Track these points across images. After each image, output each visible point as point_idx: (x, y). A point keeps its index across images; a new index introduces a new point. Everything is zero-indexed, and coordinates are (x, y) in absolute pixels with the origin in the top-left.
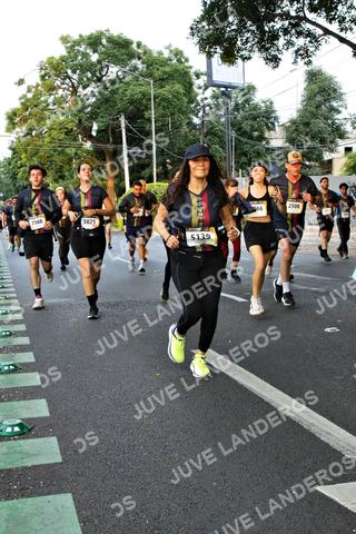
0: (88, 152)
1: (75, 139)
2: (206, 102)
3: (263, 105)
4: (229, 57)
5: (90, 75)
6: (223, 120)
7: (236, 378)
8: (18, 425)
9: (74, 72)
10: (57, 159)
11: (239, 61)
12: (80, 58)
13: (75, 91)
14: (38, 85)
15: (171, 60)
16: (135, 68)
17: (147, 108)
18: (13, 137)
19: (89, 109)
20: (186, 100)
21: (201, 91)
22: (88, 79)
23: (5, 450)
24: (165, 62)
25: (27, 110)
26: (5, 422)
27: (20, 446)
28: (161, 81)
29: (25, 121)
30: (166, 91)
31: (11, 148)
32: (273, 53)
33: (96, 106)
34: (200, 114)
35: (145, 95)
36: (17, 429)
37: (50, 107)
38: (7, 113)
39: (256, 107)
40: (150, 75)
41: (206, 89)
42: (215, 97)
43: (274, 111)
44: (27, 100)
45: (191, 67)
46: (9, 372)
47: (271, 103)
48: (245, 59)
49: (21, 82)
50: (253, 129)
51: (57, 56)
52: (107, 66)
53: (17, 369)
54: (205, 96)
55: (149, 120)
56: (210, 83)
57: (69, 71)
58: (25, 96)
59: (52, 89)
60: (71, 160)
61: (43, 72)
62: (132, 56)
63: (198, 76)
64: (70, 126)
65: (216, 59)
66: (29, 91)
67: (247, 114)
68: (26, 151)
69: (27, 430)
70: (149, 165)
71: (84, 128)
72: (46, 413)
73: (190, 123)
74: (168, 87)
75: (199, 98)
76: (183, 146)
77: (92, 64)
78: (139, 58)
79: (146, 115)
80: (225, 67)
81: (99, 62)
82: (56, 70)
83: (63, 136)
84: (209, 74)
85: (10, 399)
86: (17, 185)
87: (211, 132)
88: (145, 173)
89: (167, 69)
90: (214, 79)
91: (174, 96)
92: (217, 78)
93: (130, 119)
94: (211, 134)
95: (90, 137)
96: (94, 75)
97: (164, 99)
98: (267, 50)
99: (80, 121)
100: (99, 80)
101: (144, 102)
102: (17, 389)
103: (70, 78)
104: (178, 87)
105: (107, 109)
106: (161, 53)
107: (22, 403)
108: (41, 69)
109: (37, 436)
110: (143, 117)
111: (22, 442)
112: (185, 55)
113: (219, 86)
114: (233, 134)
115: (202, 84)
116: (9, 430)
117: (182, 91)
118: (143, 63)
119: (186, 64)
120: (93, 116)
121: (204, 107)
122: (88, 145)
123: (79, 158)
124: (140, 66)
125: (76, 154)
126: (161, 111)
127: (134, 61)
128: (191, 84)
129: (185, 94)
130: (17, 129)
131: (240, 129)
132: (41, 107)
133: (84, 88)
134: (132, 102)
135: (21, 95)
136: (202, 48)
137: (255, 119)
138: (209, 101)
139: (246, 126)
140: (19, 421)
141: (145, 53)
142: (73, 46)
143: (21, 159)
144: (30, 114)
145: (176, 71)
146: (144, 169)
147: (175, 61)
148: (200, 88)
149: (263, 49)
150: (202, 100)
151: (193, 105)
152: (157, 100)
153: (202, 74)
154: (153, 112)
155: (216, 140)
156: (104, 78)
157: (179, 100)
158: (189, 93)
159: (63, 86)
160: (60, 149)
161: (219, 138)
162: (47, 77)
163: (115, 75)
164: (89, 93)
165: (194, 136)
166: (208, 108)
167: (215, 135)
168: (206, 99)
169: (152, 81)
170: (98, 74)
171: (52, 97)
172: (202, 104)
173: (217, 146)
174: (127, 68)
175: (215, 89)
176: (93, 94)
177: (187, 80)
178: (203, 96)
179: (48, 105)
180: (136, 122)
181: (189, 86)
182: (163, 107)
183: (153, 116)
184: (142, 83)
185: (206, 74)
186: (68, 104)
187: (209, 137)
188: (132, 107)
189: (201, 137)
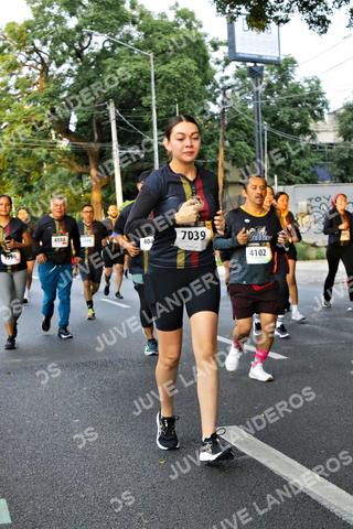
0: (65, 153)
1: (47, 136)
2: (227, 83)
3: (306, 85)
4: (258, 19)
5: (65, 47)
6: (251, 107)
7: (272, 466)
10: (21, 163)
11: (273, 25)
12: (51, 23)
13: (45, 68)
15: (178, 25)
16: (129, 37)
17: (146, 92)
19: (65, 95)
20: (199, 80)
21: (220, 67)
22: (64, 53)
24: (169, 29)
28: (162, 56)
30: (170, 68)
32: (319, 13)
33: (75, 90)
34: (219, 100)
35: (142, 74)
37: (12, 92)
39: (296, 89)
40: (150, 46)
41: (227, 64)
42: (239, 75)
43: (321, 94)
45: (205, 35)
47: (318, 82)
48: (279, 22)
50: (293, 120)
51: (20, 21)
52: (90, 35)
54: (224, 74)
55: (149, 109)
56: (233, 57)
57: (37, 43)
59: (13, 67)
60: (41, 164)
62: (123, 20)
63: (215, 46)
64: (39, 117)
65: (241, 23)
67: (284, 98)
71: (59, 121)
73: (205, 112)
74: (174, 63)
75: (217, 77)
77: (69, 32)
78: (134, 23)
79: (145, 102)
80: (253, 33)
81: (78, 29)
82: (18, 40)
83: (29, 131)
84: (231, 44)
89: (173, 38)
90: (238, 50)
91: (183, 75)
92: (241, 49)
93: (123, 107)
94: (236, 126)
95: (67, 133)
96: (71, 46)
97: (168, 80)
98: (311, 8)
99: (53, 110)
100: (79, 54)
101: (142, 83)
103: (37, 51)
104: (189, 63)
106: (164, 16)
110: (140, 103)
112: (197, 17)
113: (244, 60)
114: (265, 126)
115: (221, 58)
117: (193, 68)
118: (139, 29)
119: (199, 30)
120: (71, 104)
121: (224, 89)
122: (64, 144)
123: (53, 161)
124: (136, 34)
125: (48, 156)
126: (165, 95)
127: (127, 28)
128: (206, 58)
129: (197, 72)
131: (275, 118)
133: (59, 65)
134: (123, 85)
136: (221, 8)
137: (295, 105)
138: (232, 81)
139: (283, 114)
141: (142, 15)
142: (43, 7)
145: (186, 39)
147: (183, 26)
148: (218, 63)
149: (306, 7)
150: (222, 80)
151: (209, 87)
152: (160, 81)
153: (221, 44)
154: (154, 97)
155: (242, 134)
156: (86, 52)
157: (190, 80)
158: (204, 71)
159: (29, 63)
160: (25, 150)
161: (246, 132)
162: (6, 51)
163: (101, 47)
164: (65, 72)
165: (212, 129)
166: (229, 91)
167: (240, 127)
168: (227, 78)
169: (151, 55)
170: (77, 45)
171: (14, 78)
172: (221, 86)
173: (243, 143)
174: (118, 36)
175: (239, 64)
176: (70, 73)
177: (201, 53)
178: (223, 75)
179: (8, 89)
180: (131, 112)
181: (203, 61)
182: (168, 89)
183: (154, 103)
184: (138, 57)
185: (226, 44)
186: (36, 88)
187: (232, 131)
188: (125, 91)
189: (221, 131)
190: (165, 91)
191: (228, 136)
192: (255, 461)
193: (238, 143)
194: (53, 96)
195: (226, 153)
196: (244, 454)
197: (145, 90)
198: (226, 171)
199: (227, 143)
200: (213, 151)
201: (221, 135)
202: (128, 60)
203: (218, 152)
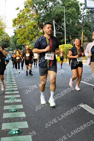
0: (42, 33)
1: (37, 29)
2: (84, 14)
5: (42, 6)
6: (90, 21)
8: (17, 131)
9: (36, 5)
10: (31, 36)
13: (37, 12)
14: (24, 10)
16: (58, 3)
17: (63, 17)
18: (15, 28)
19: (42, 18)
20: (77, 14)
21: (82, 10)
22: (42, 7)
23: (13, 140)
24: (69, 0)
25: (20, 19)
26: (13, 130)
27: (18, 138)
28: (68, 7)
29: (19, 23)
30: (70, 11)
31: (14, 32)
33: (45, 17)
34: (82, 19)
35: (62, 12)
36: (17, 132)
38: (13, 20)
40: (64, 5)
41: (84, 10)
42: (87, 12)
44: (20, 15)
45: (79, 2)
46: (14, 112)
49: (18, 9)
52: (48, 2)
53: (17, 111)
55: (63, 22)
57: (35, 5)
58: (19, 14)
59: (29, 11)
60: (35, 36)
61: (26, 5)
63: (81, 5)
64: (35, 24)
66: (21, 12)
68: (19, 33)
69: (21, 132)
70: (63, 38)
71: (40, 25)
72: (27, 126)
73: (78, 22)
74: (70, 9)
75: (82, 13)
76: (76, 31)
77: (43, 2)
80: (92, 1)
81: (45, 1)
82: (30, 4)
83: (33, 28)
84: (85, 4)
85: (14, 121)
86: (16, 45)
87: (86, 26)
88: (62, 41)
89: (70, 3)
90: (87, 6)
91: (72, 13)
92: (88, 5)
93: (57, 21)
95: (42, 28)
96: (44, 5)
97: (69, 14)
99: (39, 22)
100: (45, 7)
101: (62, 15)
102: (17, 118)
103: (35, 7)
104: (74, 9)
105: (48, 18)
107: (19, 123)
108: (25, 4)
109: (24, 135)
110: (61, 20)
111: (18, 137)
113: (89, 8)
115: (83, 8)
116: (14, 132)
117: (75, 11)
119: (77, 1)
120: (43, 20)
122: (41, 31)
124: (60, 2)
125: (37, 34)
126: (68, 18)
127: (58, 0)
128: (79, 8)
129: (76, 12)
130: (17, 26)
132: (25, 17)
133: (40, 10)
134: (57, 15)
135: (18, 13)
138: (85, 14)
140: (18, 129)
143: (18, 36)
144: (21, 20)
145: (73, 3)
146: (61, 39)
148: (82, 9)
150: (83, 14)
151: (79, 16)
152: (66, 14)
153: (83, 4)
154: (65, 19)
155: (88, 28)
156: (47, 7)
157: (74, 14)
158: (78, 11)
159: (33, 10)
160: (31, 32)
161: (89, 27)
162: (27, 7)
163: (51, 6)
164: (42, 12)
165: (80, 27)
166: (85, 17)
167: (88, 26)
168: (84, 13)
169: (64, 8)
170: (45, 5)
171: (29, 14)
172: (83, 15)
173: (88, 31)
174: (56, 3)
175: (87, 9)
176: (43, 13)
177: (77, 7)
178: (83, 12)
179: (27, 17)
180: (59, 23)
181: (78, 9)
182: (69, 16)
183: (65, 20)
184: (61, 8)
185: (84, 4)
186: (34, 17)
187: (85, 27)
188: (57, 17)
189: (82, 27)
190: (68, 17)
191: (84, 28)
192: (91, 113)
193: (87, 30)
194: (39, 18)
195: (84, 33)
196: (88, 112)
197: (62, 17)
198: (83, 38)
199: (84, 30)
200: (80, 33)
201: (82, 28)
202: (58, 9)
203: (82, 33)
